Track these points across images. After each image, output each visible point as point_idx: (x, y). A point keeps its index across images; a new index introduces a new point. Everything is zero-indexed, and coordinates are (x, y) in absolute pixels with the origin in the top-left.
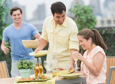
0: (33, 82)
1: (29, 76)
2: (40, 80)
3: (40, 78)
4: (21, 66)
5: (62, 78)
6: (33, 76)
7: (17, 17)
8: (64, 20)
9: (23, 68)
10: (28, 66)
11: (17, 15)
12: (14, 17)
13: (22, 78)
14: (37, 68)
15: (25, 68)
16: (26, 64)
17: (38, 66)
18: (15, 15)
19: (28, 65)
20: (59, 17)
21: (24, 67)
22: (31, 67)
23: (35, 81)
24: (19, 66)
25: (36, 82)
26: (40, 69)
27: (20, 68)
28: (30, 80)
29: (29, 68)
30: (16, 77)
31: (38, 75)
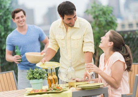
0: (47, 94)
1: (42, 88)
2: (54, 91)
3: (54, 89)
4: (31, 76)
5: (80, 88)
6: (46, 87)
10: (40, 76)
12: (17, 20)
13: (33, 90)
14: (50, 77)
15: (36, 79)
16: (37, 73)
17: (52, 75)
18: (18, 18)
19: (40, 74)
21: (35, 77)
22: (43, 76)
23: (48, 93)
24: (29, 76)
25: (49, 94)
26: (54, 79)
27: (30, 79)
28: (43, 92)
29: (41, 78)
30: (26, 89)
31: (52, 85)
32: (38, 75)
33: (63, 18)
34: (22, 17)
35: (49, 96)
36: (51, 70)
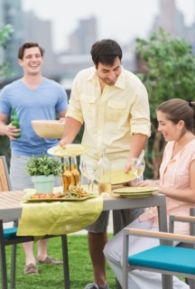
0: (59, 203)
1: (52, 189)
2: (72, 198)
3: (73, 195)
4: (35, 169)
5: (118, 195)
6: (59, 190)
7: (34, 59)
8: (117, 76)
9: (39, 173)
10: (49, 170)
11: (34, 57)
12: (28, 60)
13: (37, 194)
14: (68, 173)
15: (42, 174)
16: (45, 165)
17: (71, 170)
18: (30, 56)
19: (49, 167)
20: (108, 71)
21: (41, 172)
22: (55, 170)
23: (62, 201)
24: (31, 169)
25: (64, 203)
26: (74, 176)
27: (33, 174)
28: (54, 198)
29: (51, 173)
30: (25, 190)
31: (70, 187)
32: (45, 167)
33: (97, 68)
34: (37, 56)
35: (62, 206)
36: (70, 159)
